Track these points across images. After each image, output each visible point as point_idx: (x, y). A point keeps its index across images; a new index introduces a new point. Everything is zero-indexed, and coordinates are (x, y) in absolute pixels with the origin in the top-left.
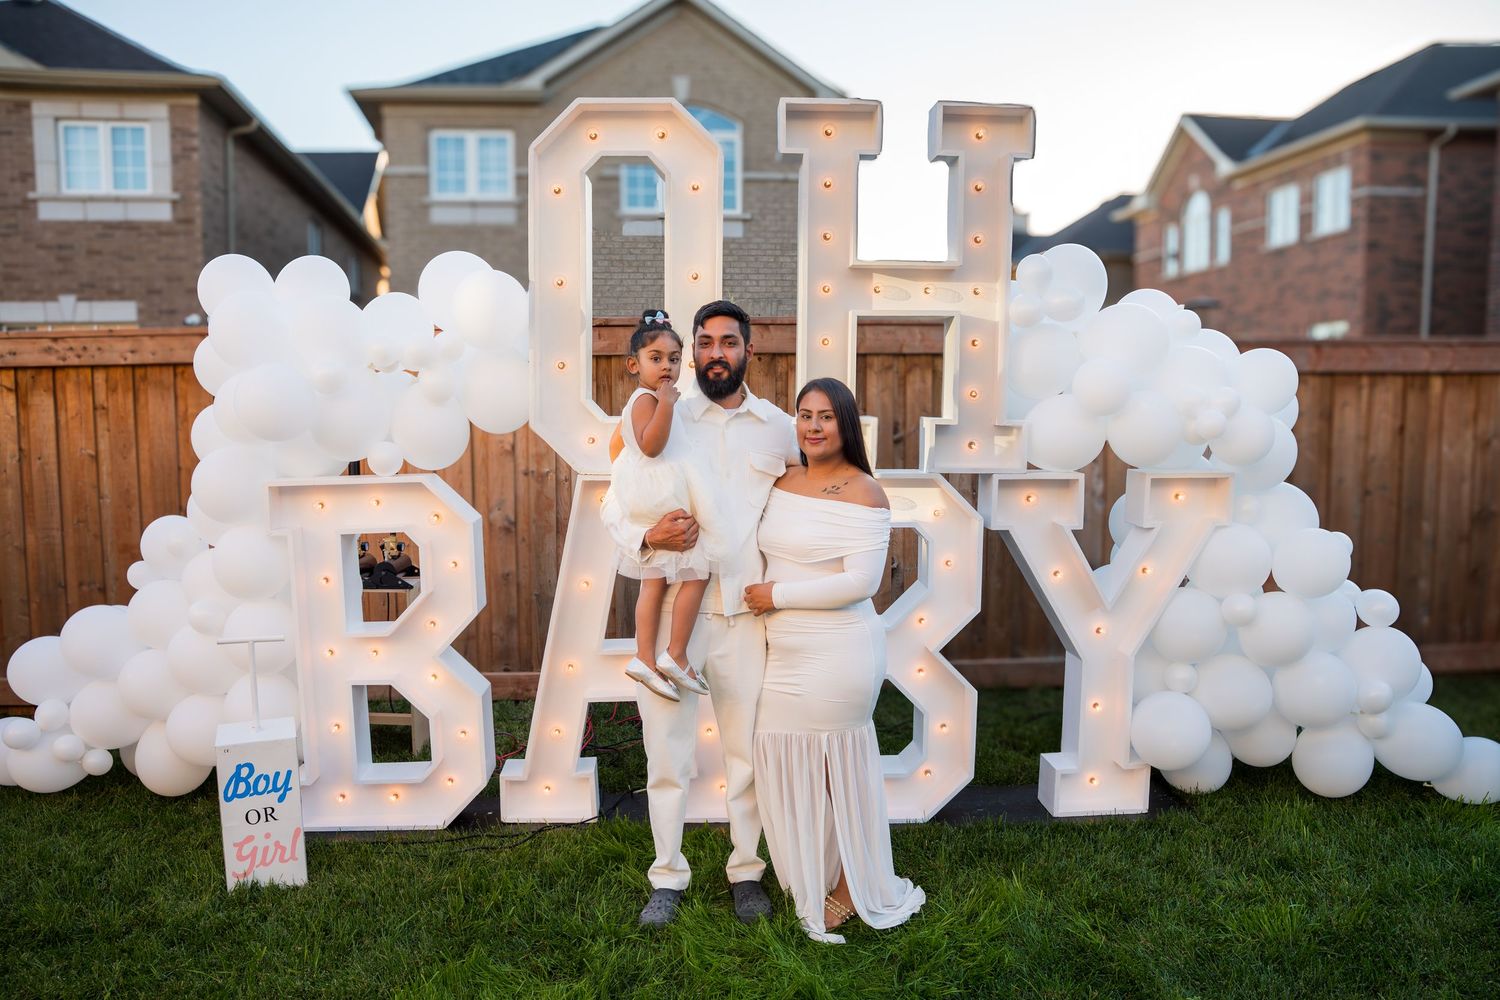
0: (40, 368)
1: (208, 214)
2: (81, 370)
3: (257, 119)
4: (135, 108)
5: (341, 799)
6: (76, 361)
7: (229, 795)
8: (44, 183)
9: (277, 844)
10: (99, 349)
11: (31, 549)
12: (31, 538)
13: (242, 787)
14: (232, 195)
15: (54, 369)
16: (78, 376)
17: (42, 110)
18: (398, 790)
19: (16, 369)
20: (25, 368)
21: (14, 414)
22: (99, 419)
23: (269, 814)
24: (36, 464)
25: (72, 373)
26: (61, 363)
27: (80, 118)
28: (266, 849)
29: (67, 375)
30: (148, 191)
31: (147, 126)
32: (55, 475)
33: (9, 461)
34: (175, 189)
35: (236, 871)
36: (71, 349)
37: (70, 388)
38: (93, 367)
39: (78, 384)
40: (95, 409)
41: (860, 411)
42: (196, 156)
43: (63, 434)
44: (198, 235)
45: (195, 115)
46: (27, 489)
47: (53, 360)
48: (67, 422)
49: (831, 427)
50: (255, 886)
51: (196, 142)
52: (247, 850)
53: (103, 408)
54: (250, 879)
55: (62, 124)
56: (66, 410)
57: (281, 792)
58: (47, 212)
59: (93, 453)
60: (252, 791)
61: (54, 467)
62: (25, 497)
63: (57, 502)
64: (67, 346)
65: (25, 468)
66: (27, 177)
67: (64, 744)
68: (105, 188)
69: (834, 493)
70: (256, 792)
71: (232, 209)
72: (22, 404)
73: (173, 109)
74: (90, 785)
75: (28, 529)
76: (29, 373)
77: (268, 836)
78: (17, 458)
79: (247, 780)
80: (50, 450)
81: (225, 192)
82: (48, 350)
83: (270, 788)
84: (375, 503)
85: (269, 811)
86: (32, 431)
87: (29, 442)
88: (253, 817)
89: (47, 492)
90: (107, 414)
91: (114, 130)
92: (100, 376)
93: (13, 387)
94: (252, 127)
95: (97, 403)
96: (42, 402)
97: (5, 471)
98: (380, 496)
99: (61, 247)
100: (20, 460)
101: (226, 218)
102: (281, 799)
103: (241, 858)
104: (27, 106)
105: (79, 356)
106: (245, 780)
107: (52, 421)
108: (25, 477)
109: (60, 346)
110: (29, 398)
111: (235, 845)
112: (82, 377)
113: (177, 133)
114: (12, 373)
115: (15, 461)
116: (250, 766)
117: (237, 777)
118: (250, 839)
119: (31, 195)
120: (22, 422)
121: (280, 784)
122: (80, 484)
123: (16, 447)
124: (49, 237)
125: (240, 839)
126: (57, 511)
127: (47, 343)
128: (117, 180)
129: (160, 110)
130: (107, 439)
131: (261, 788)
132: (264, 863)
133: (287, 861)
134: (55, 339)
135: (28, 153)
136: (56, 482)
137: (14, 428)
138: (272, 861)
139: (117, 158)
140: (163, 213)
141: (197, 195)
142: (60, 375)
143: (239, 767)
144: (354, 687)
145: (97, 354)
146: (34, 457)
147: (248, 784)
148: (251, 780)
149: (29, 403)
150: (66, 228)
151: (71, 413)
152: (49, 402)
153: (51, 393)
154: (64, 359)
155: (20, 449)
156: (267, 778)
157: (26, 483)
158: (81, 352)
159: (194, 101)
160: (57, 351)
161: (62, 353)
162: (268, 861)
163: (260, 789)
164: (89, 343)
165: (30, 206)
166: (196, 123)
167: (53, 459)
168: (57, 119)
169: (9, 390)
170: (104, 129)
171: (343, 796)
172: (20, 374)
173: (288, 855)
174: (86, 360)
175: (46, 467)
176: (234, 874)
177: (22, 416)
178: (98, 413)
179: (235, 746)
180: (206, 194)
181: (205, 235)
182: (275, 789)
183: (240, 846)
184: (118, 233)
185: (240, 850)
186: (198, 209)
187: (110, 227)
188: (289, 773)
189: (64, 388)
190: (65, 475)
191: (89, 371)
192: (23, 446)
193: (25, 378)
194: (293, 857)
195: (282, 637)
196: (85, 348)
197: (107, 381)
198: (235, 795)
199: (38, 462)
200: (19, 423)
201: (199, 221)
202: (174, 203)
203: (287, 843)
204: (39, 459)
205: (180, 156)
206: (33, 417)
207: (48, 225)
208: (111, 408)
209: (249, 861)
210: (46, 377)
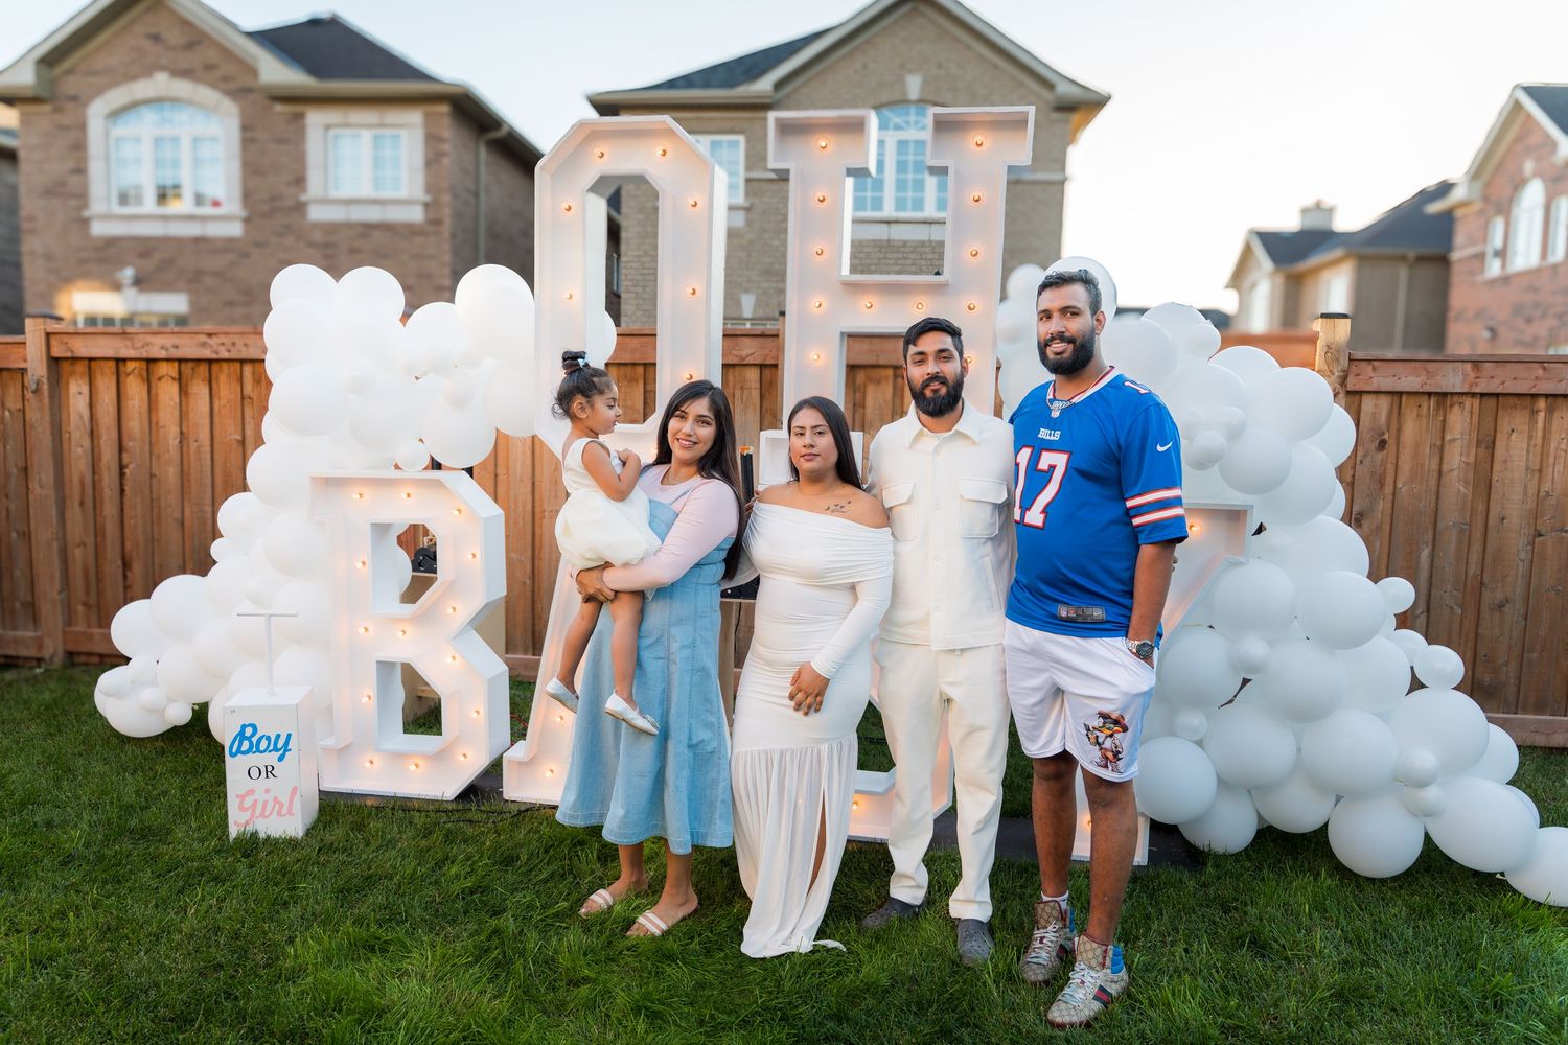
0: (198, 361)
1: (458, 216)
2: (231, 364)
3: (508, 124)
4: (395, 115)
5: (368, 764)
6: (224, 355)
7: (234, 751)
8: (314, 187)
9: (276, 800)
10: (246, 345)
11: (187, 523)
12: (188, 511)
13: (246, 745)
14: (483, 197)
15: (210, 361)
16: (229, 368)
17: (316, 118)
18: (421, 762)
19: (180, 361)
20: (186, 360)
21: (177, 401)
22: (246, 408)
23: (269, 771)
24: (193, 445)
25: (225, 365)
26: (214, 356)
27: (346, 125)
28: (265, 803)
29: (221, 367)
30: (403, 194)
31: (404, 133)
32: (208, 456)
33: (171, 441)
34: (428, 190)
35: (238, 821)
36: (223, 344)
37: (223, 378)
38: (242, 361)
39: (229, 375)
40: (243, 398)
41: (850, 427)
42: (446, 161)
43: (216, 420)
44: (446, 234)
45: (447, 122)
46: (186, 468)
47: (207, 354)
48: (219, 410)
49: (826, 441)
50: (254, 835)
51: (446, 147)
52: (248, 802)
53: (250, 398)
54: (250, 828)
55: (332, 132)
56: (219, 399)
57: (281, 752)
58: (316, 214)
59: (239, 438)
60: (255, 749)
61: (207, 449)
62: (183, 475)
63: (209, 481)
64: (219, 341)
65: (185, 450)
66: (300, 181)
67: (148, 696)
68: (365, 191)
69: (838, 510)
70: (258, 751)
71: (483, 208)
72: (183, 392)
73: (427, 116)
74: (175, 735)
75: (186, 504)
76: (190, 365)
77: (267, 791)
78: (178, 440)
79: (248, 737)
80: (204, 434)
81: (476, 195)
82: (204, 345)
83: (271, 748)
84: (405, 496)
85: (270, 769)
86: (191, 415)
87: (188, 427)
88: (255, 773)
89: (201, 471)
90: (253, 404)
91: (376, 137)
92: (248, 369)
93: (177, 377)
94: (503, 132)
95: (245, 394)
96: (200, 390)
97: (168, 451)
98: (410, 490)
99: (327, 245)
100: (181, 442)
101: (476, 218)
102: (281, 759)
103: (242, 809)
104: (300, 117)
105: (229, 351)
106: (249, 739)
107: (207, 408)
108: (185, 457)
109: (213, 341)
110: (190, 387)
111: (238, 797)
112: (232, 369)
113: (431, 139)
114: (176, 364)
115: (177, 442)
116: (254, 727)
117: (241, 736)
118: (251, 792)
119: (303, 198)
120: (184, 408)
121: (279, 746)
122: (228, 465)
123: (178, 430)
124: (317, 236)
125: (242, 792)
126: (209, 489)
127: (204, 338)
128: (377, 182)
129: (414, 117)
130: (252, 426)
131: (263, 746)
132: (262, 815)
133: (282, 816)
134: (210, 335)
135: (301, 160)
136: (209, 462)
137: (177, 414)
138: (270, 814)
139: (377, 163)
140: (416, 215)
141: (446, 198)
142: (215, 367)
143: (244, 727)
144: (378, 662)
145: (244, 349)
146: (192, 439)
147: (251, 743)
148: (254, 740)
149: (190, 391)
150: (332, 228)
151: (223, 402)
152: (205, 390)
153: (207, 383)
154: (217, 353)
155: (182, 433)
156: (268, 738)
157: (185, 463)
158: (231, 348)
159: (445, 108)
160: (211, 346)
161: (215, 348)
162: (267, 814)
163: (262, 749)
164: (236, 339)
165: (300, 208)
166: (448, 129)
167: (207, 443)
168: (328, 127)
169: (174, 379)
170: (366, 135)
171: (371, 762)
172: (183, 366)
173: (285, 810)
174: (234, 355)
175: (202, 449)
176: (236, 823)
177: (183, 403)
178: (246, 402)
179: (240, 707)
180: (455, 196)
181: (453, 236)
182: (276, 749)
183: (242, 798)
184: (377, 234)
185: (241, 802)
186: (447, 212)
187: (368, 228)
188: (289, 736)
189: (217, 378)
190: (217, 456)
191: (238, 365)
192: (184, 430)
193: (187, 368)
194: (290, 813)
195: (294, 612)
196: (234, 344)
197: (253, 373)
198: (239, 751)
199: (195, 444)
200: (181, 410)
201: (448, 222)
202: (427, 205)
203: (285, 800)
204: (196, 441)
205: (432, 161)
206: (192, 403)
207: (318, 226)
208: (255, 398)
209: (249, 813)
210: (203, 368)
